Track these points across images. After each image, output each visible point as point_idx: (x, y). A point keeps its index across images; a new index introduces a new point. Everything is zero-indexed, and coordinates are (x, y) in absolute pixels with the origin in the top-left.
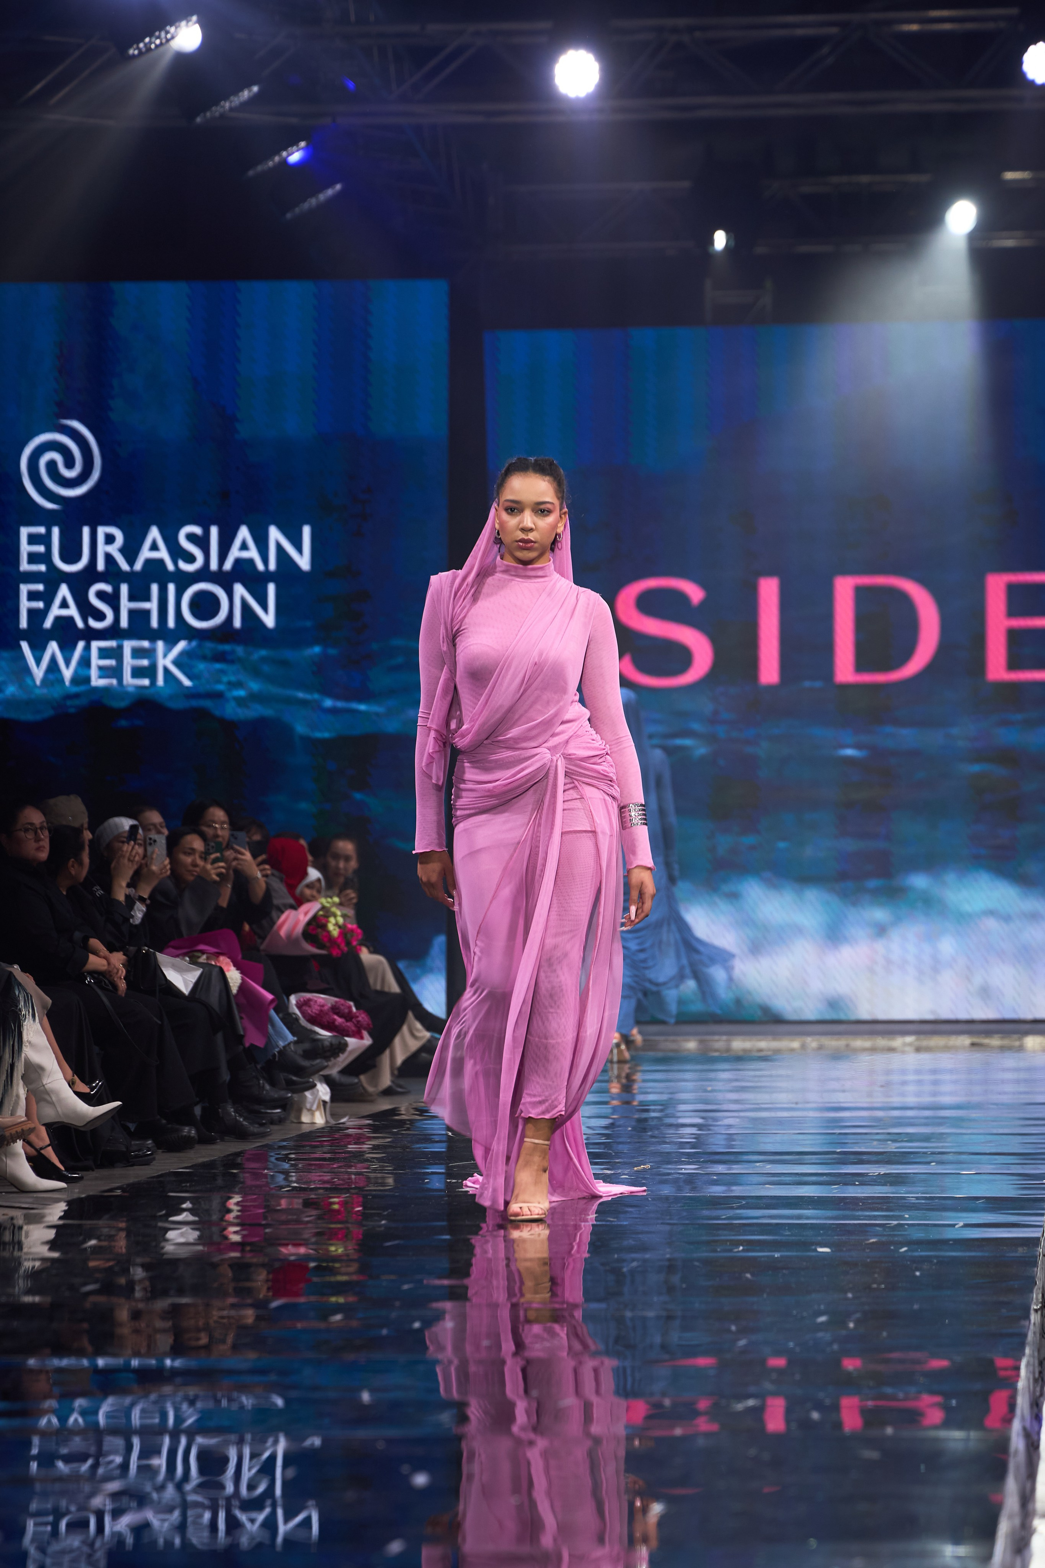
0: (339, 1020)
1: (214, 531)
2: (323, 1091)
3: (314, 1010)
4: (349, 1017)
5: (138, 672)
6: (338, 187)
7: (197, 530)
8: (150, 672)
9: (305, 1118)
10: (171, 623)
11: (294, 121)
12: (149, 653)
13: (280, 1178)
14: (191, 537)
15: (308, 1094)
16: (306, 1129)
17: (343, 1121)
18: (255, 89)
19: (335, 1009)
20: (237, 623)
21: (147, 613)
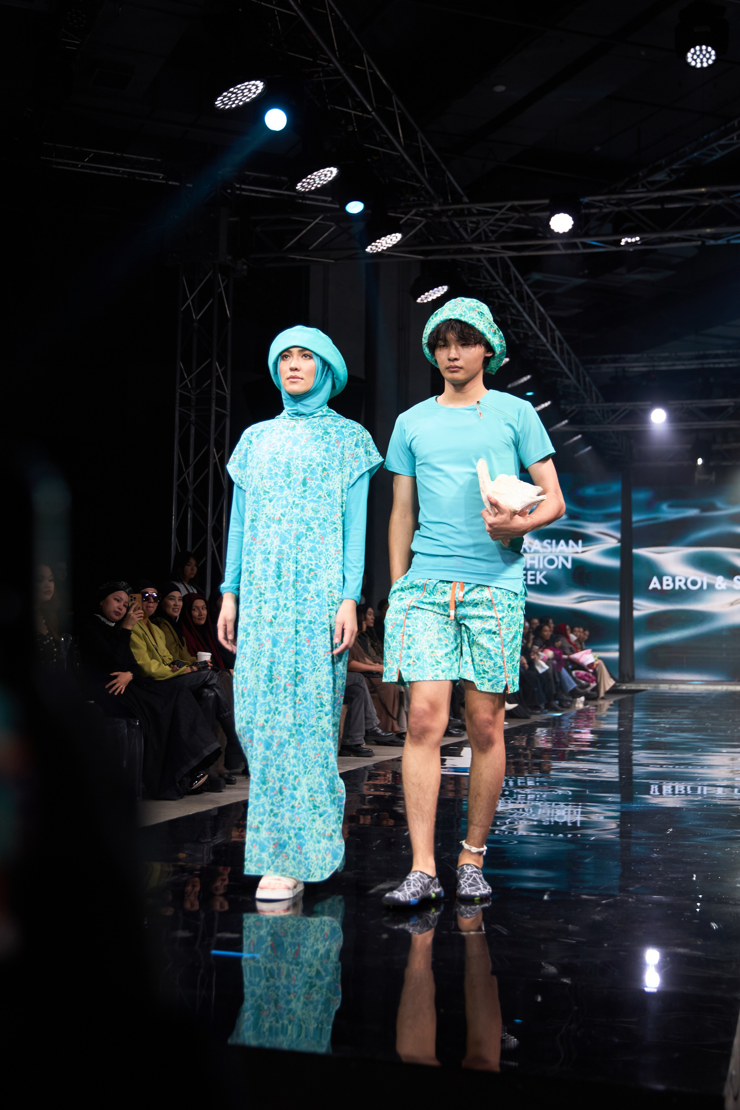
0: (587, 678)
1: (554, 542)
2: (583, 699)
3: (579, 675)
4: (590, 677)
5: (532, 580)
6: (589, 448)
7: (549, 541)
8: (535, 580)
9: (577, 705)
10: (541, 566)
11: (577, 430)
12: (535, 575)
13: (569, 724)
14: (548, 543)
15: (578, 699)
16: (577, 709)
17: (588, 706)
18: (566, 421)
19: (586, 675)
20: (560, 567)
21: (534, 564)
